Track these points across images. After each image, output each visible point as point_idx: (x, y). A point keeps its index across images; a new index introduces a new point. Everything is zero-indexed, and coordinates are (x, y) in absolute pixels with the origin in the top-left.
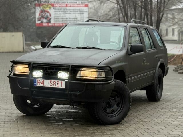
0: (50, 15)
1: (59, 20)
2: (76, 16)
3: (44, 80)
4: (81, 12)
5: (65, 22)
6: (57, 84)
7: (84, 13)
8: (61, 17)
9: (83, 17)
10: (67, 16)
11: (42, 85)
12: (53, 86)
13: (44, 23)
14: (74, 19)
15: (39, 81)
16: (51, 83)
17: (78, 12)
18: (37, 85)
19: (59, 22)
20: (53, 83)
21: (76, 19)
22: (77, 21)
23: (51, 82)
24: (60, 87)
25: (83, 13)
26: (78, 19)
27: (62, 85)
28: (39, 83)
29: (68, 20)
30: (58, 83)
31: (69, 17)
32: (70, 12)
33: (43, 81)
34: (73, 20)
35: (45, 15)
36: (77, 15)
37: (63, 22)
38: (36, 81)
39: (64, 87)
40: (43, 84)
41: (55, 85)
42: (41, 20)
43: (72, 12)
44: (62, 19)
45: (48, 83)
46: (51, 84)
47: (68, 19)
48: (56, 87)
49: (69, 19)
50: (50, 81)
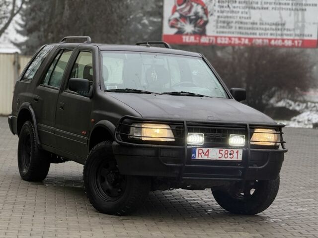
0: (206, 13)
1: (231, 27)
2: (281, 17)
3: (210, 149)
4: (297, 4)
5: (247, 34)
6: (230, 154)
8: (238, 19)
9: (303, 21)
10: (256, 15)
11: (205, 158)
12: (223, 159)
13: (187, 34)
14: (276, 24)
15: (201, 151)
16: (220, 153)
17: (288, 4)
18: (197, 158)
19: (230, 32)
20: (224, 154)
21: (280, 27)
22: (285, 32)
23: (221, 152)
24: (235, 159)
25: (304, 7)
26: (287, 27)
27: (238, 156)
28: (201, 153)
29: (257, 29)
30: (232, 152)
31: (261, 19)
33: (208, 151)
34: (272, 29)
35: (190, 11)
36: (285, 14)
37: (240, 33)
38: (195, 151)
40: (208, 155)
41: (226, 156)
42: (179, 25)
44: (238, 25)
45: (215, 154)
46: (220, 155)
47: (258, 26)
48: (229, 159)
49: (262, 24)
50: (220, 150)
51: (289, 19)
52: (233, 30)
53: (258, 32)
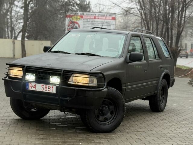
0: (79, 26)
4: (108, 24)
6: (49, 88)
7: (112, 25)
11: (34, 89)
12: (44, 91)
15: (31, 85)
16: (42, 87)
17: (105, 24)
18: (29, 89)
23: (43, 86)
24: (51, 92)
25: (110, 25)
27: (53, 90)
30: (49, 87)
32: (98, 23)
33: (35, 85)
35: (74, 26)
38: (28, 84)
39: (54, 92)
40: (35, 88)
41: (46, 89)
43: (100, 24)
45: (39, 88)
46: (43, 89)
48: (47, 91)
50: (42, 85)
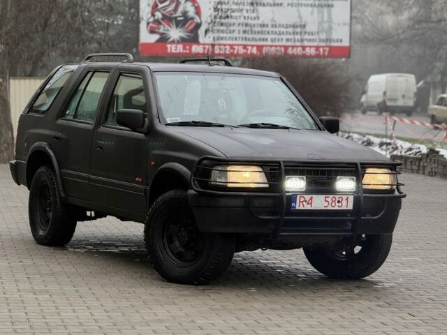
0: (198, 12)
1: (233, 31)
2: (300, 17)
3: (313, 196)
5: (254, 40)
6: (339, 202)
7: (335, 3)
8: (242, 20)
9: (330, 21)
10: (265, 14)
11: (308, 207)
12: (330, 208)
13: (173, 42)
14: (294, 26)
15: (302, 199)
16: (326, 201)
18: (297, 208)
19: (231, 39)
20: (330, 201)
21: (299, 30)
22: (306, 37)
23: (327, 199)
24: (344, 208)
26: (308, 29)
27: (348, 205)
28: (302, 202)
29: (269, 33)
30: (340, 200)
31: (273, 20)
33: (311, 199)
34: (288, 33)
36: (305, 12)
37: (246, 39)
38: (295, 199)
39: (350, 207)
40: (311, 204)
41: (333, 204)
42: (161, 30)
44: (242, 29)
45: (319, 202)
46: (326, 204)
47: (270, 29)
48: (336, 208)
50: (326, 197)
51: (311, 18)
52: (236, 35)
53: (269, 37)
